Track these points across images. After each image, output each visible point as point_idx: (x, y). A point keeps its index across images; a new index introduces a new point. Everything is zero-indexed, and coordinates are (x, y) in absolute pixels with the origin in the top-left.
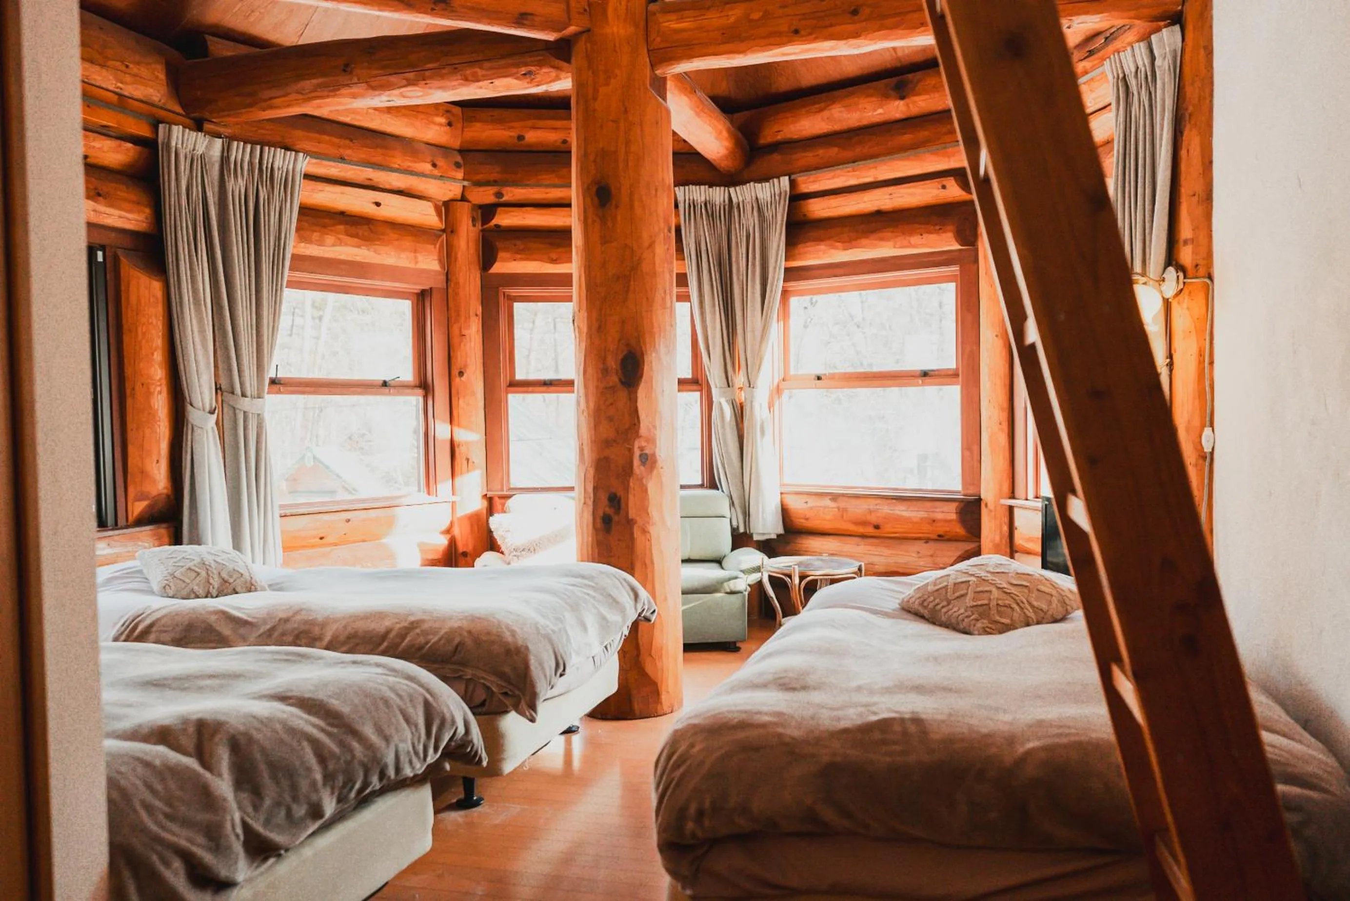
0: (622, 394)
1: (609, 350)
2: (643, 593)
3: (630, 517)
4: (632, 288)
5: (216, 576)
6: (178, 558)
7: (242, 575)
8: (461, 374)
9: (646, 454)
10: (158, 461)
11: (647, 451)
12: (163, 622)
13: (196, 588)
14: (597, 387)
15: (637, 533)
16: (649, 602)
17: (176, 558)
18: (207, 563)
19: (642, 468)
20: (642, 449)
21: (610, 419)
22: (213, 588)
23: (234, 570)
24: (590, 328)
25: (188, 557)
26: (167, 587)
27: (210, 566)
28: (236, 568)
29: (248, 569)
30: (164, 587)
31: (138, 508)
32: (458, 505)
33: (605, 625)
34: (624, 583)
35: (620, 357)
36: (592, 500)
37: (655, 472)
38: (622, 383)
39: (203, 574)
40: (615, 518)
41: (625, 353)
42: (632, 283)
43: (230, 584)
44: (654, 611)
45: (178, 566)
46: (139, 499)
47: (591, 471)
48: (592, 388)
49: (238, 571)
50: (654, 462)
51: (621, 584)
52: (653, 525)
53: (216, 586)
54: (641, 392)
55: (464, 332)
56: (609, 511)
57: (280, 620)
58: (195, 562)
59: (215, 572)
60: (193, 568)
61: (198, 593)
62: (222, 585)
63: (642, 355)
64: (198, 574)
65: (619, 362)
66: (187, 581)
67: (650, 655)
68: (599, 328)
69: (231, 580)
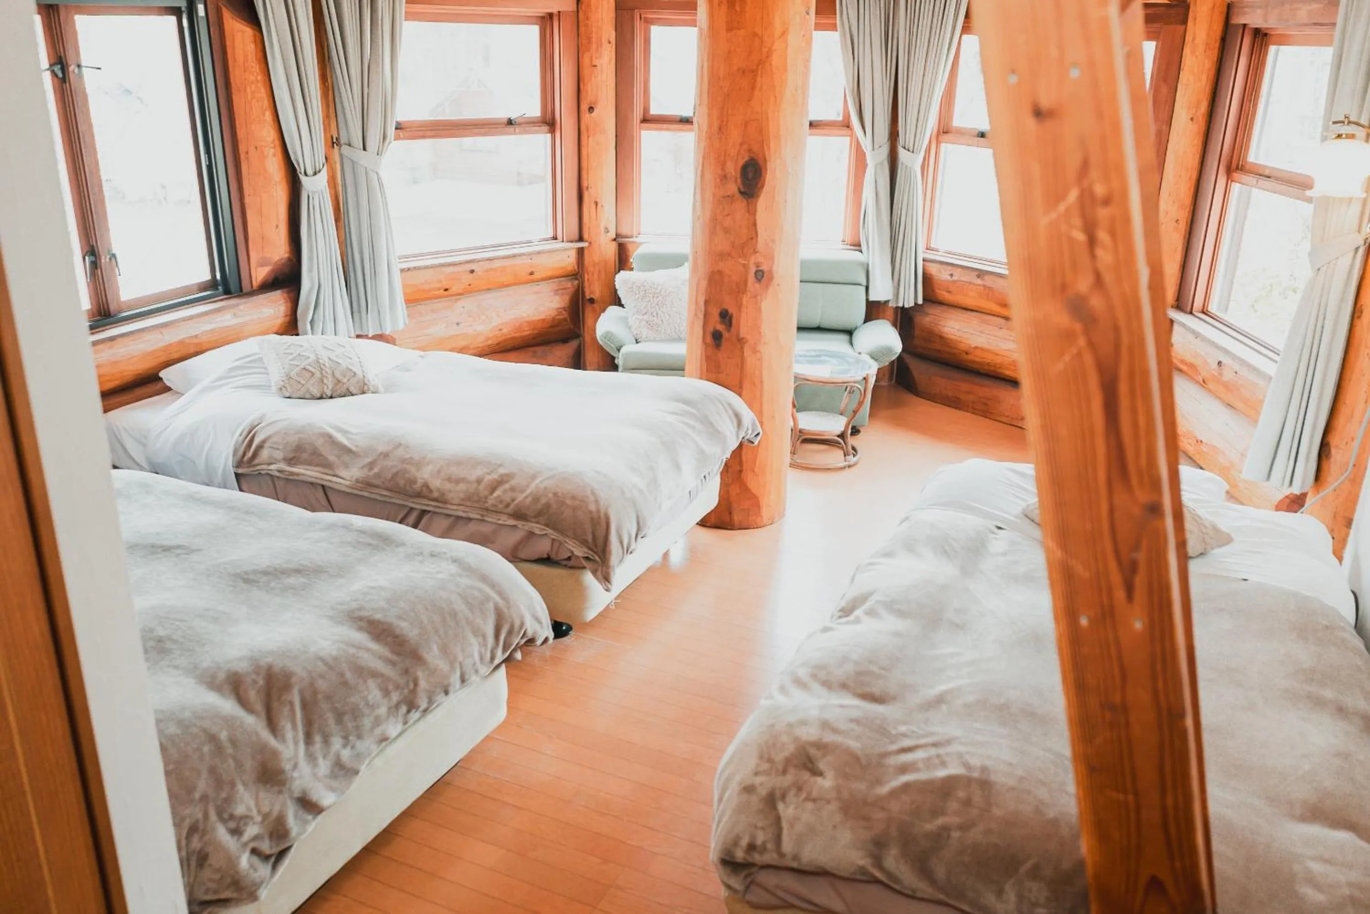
0: (740, 205)
1: (729, 155)
2: (748, 416)
3: (741, 336)
4: (758, 86)
5: (329, 377)
6: (294, 355)
7: (355, 374)
8: (591, 109)
9: (762, 271)
10: (277, 227)
11: (764, 268)
12: (274, 439)
13: (311, 389)
14: (714, 195)
15: (747, 352)
16: (754, 424)
17: (292, 354)
18: (321, 361)
19: (757, 285)
20: (758, 265)
21: (727, 231)
22: (328, 388)
23: (348, 368)
24: (710, 126)
25: (303, 354)
26: (283, 389)
27: (324, 365)
28: (351, 367)
29: (361, 366)
30: (281, 389)
31: (260, 274)
32: (586, 252)
33: (702, 458)
34: (728, 408)
35: (741, 163)
36: (703, 312)
37: (771, 290)
38: (741, 192)
39: (318, 375)
40: (726, 335)
41: (747, 158)
42: (759, 79)
43: (344, 384)
44: (758, 434)
45: (294, 365)
46: (262, 265)
47: (704, 284)
48: (709, 196)
49: (351, 370)
50: (771, 279)
51: (725, 408)
52: (765, 343)
53: (330, 387)
54: (762, 202)
55: (595, 62)
56: (720, 327)
57: (381, 453)
58: (310, 360)
59: (329, 371)
60: (308, 367)
61: (313, 394)
62: (336, 384)
63: (765, 161)
64: (313, 374)
65: (739, 170)
66: (303, 382)
67: (753, 471)
68: (720, 129)
69: (345, 380)
